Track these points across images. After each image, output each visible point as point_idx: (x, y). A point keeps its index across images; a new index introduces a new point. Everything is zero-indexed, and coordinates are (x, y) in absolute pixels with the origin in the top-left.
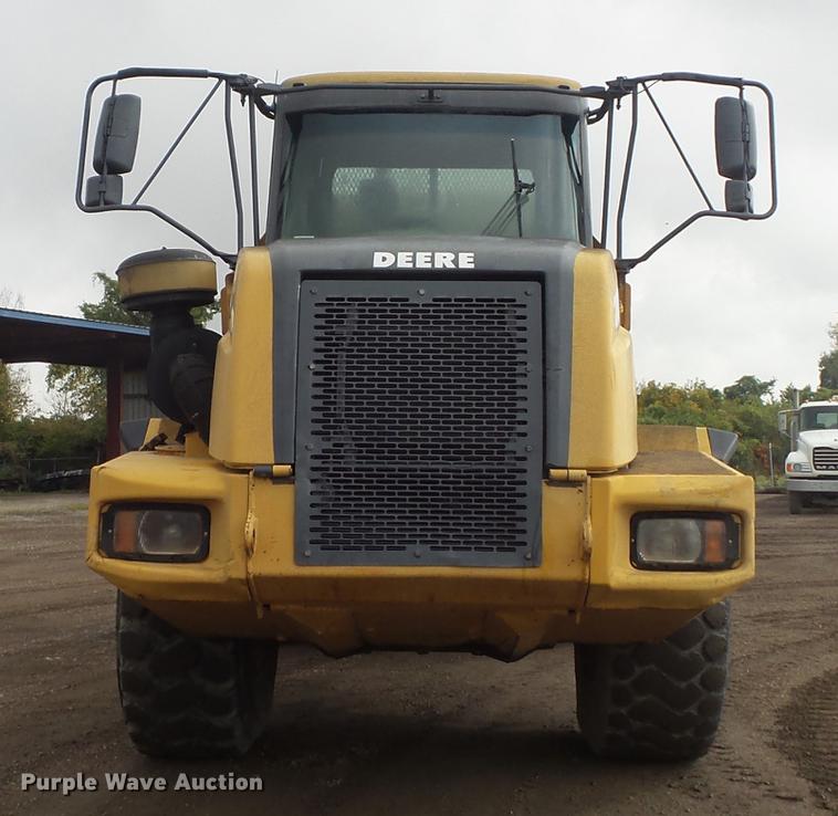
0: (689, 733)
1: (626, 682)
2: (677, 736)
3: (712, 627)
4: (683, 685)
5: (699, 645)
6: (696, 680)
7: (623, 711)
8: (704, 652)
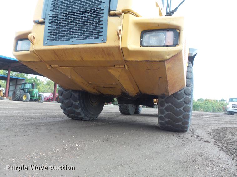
0: (180, 123)
1: (163, 108)
2: (177, 124)
3: (187, 95)
4: (178, 110)
5: (183, 99)
6: (182, 109)
7: (163, 115)
8: (184, 101)
